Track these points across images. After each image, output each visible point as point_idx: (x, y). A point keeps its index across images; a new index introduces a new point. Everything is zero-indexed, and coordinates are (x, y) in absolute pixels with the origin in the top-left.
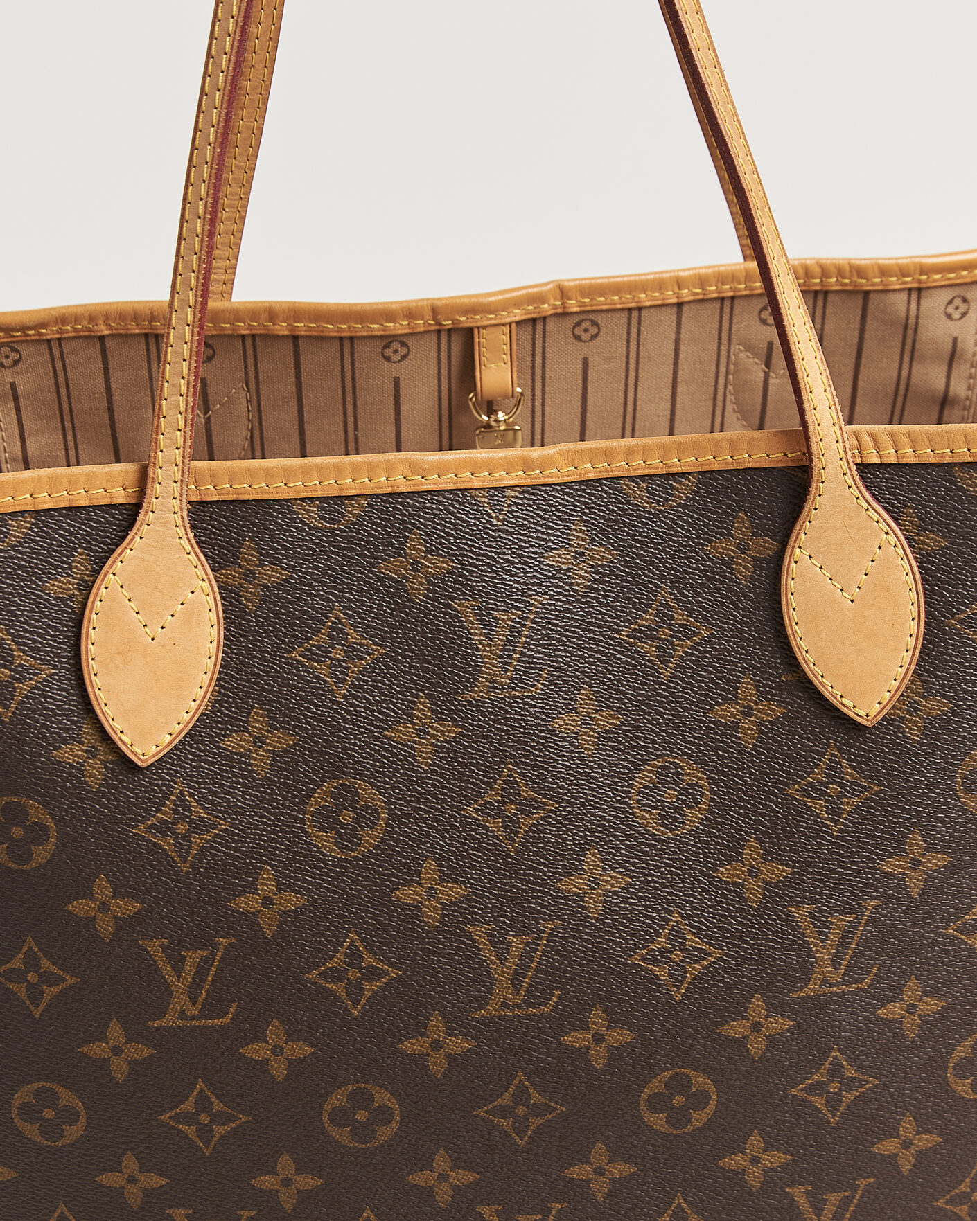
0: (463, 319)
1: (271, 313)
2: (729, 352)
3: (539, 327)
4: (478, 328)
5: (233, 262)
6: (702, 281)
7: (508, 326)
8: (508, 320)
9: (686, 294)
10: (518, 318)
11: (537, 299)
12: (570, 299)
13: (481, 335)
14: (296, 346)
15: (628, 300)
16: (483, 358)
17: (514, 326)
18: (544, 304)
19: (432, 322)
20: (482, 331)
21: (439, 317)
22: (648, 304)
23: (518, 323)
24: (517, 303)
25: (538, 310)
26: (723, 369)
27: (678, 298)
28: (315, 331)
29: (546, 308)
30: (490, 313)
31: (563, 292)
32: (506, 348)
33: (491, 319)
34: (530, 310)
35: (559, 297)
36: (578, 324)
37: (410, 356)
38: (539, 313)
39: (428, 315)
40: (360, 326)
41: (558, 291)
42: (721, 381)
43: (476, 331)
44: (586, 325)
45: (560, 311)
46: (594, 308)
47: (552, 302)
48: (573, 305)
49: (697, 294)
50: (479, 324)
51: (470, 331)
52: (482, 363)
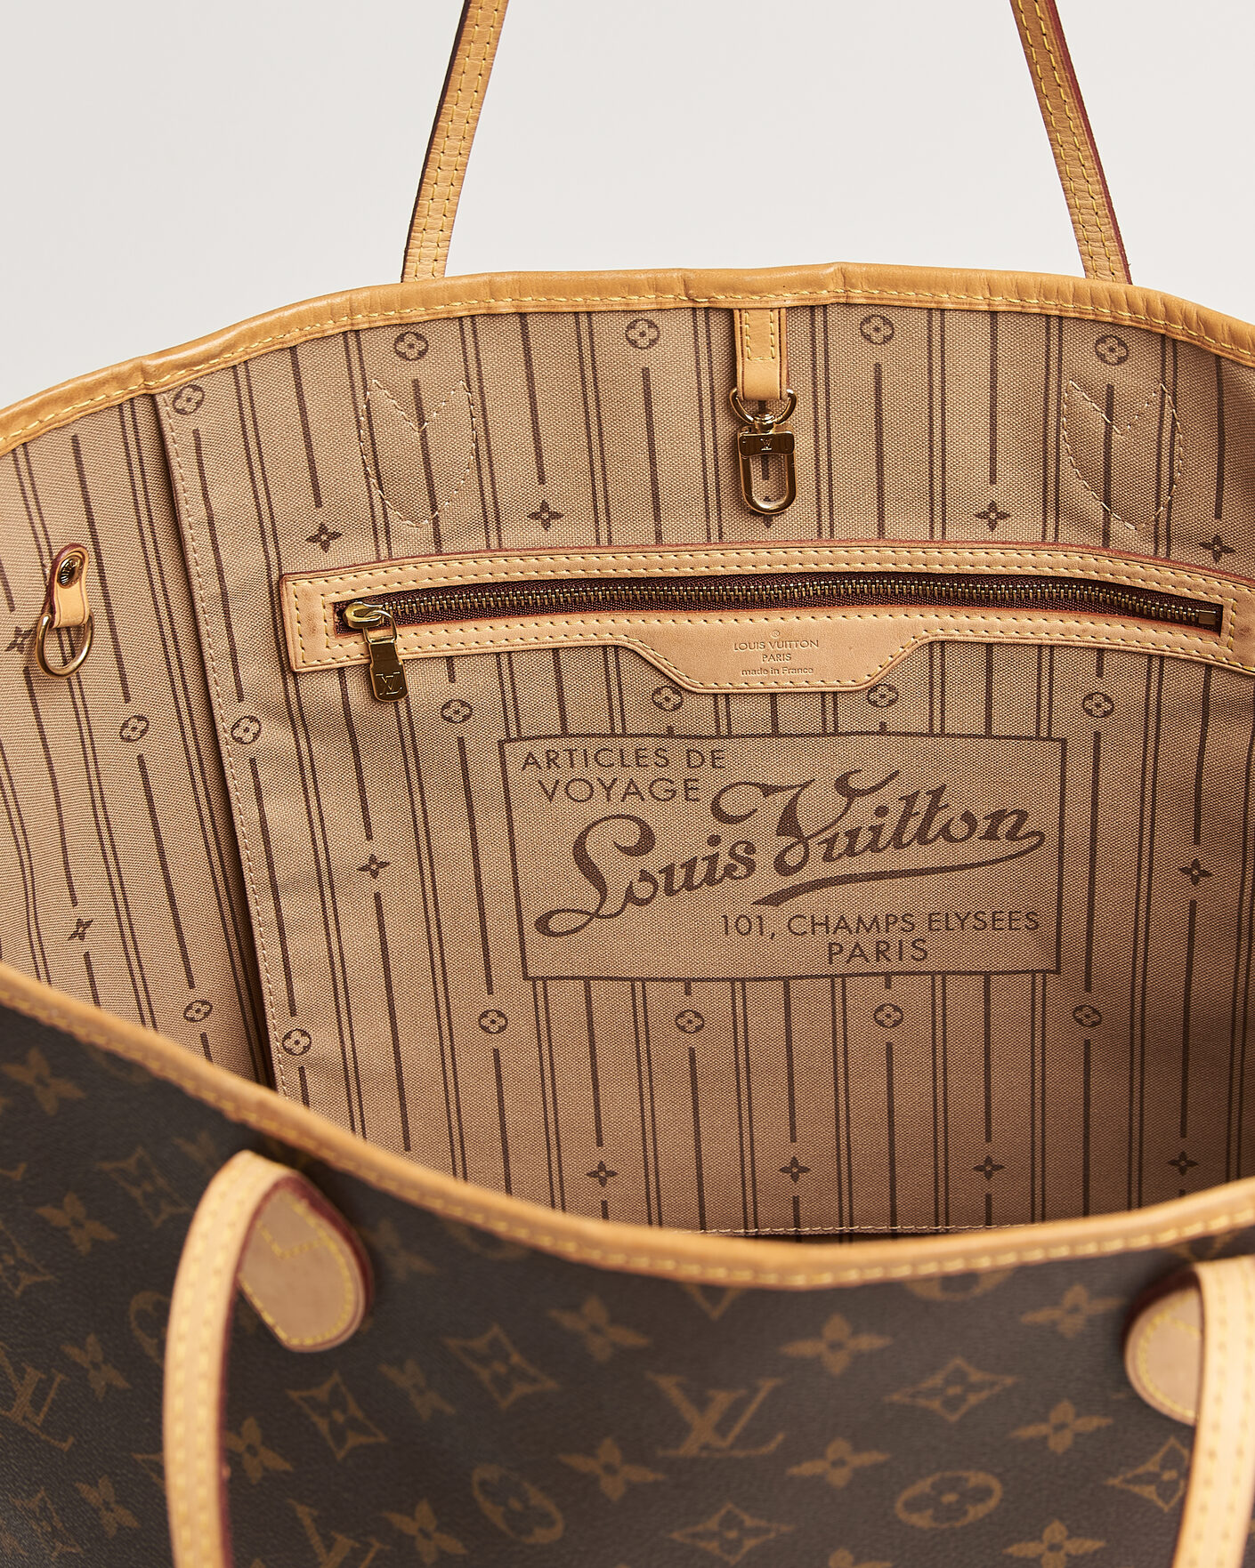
0: (721, 297)
1: (492, 286)
2: (1059, 387)
3: (819, 318)
4: (740, 310)
5: (447, 233)
6: (1021, 291)
7: (777, 311)
8: (776, 304)
9: (1000, 303)
10: (789, 303)
11: (816, 283)
12: (853, 287)
13: (743, 319)
14: (524, 327)
15: (926, 298)
16: (746, 349)
17: (783, 311)
18: (822, 290)
19: (686, 298)
20: (745, 315)
21: (691, 292)
22: (950, 306)
23: (787, 308)
24: (788, 286)
25: (814, 296)
26: (1053, 408)
27: (989, 305)
28: (545, 306)
29: (824, 296)
30: (753, 293)
31: (846, 277)
32: (775, 339)
33: (755, 301)
34: (805, 296)
35: (841, 284)
36: (867, 320)
37: (661, 341)
38: (815, 299)
39: (680, 289)
40: (598, 299)
41: (840, 276)
42: (1052, 422)
43: (737, 313)
44: (877, 322)
45: (843, 300)
46: (884, 302)
47: (832, 288)
48: (858, 296)
49: (1014, 304)
50: (740, 306)
51: (730, 312)
52: (745, 354)
